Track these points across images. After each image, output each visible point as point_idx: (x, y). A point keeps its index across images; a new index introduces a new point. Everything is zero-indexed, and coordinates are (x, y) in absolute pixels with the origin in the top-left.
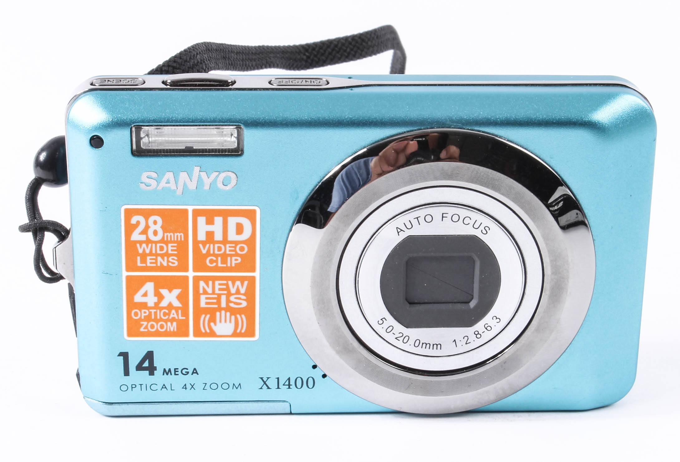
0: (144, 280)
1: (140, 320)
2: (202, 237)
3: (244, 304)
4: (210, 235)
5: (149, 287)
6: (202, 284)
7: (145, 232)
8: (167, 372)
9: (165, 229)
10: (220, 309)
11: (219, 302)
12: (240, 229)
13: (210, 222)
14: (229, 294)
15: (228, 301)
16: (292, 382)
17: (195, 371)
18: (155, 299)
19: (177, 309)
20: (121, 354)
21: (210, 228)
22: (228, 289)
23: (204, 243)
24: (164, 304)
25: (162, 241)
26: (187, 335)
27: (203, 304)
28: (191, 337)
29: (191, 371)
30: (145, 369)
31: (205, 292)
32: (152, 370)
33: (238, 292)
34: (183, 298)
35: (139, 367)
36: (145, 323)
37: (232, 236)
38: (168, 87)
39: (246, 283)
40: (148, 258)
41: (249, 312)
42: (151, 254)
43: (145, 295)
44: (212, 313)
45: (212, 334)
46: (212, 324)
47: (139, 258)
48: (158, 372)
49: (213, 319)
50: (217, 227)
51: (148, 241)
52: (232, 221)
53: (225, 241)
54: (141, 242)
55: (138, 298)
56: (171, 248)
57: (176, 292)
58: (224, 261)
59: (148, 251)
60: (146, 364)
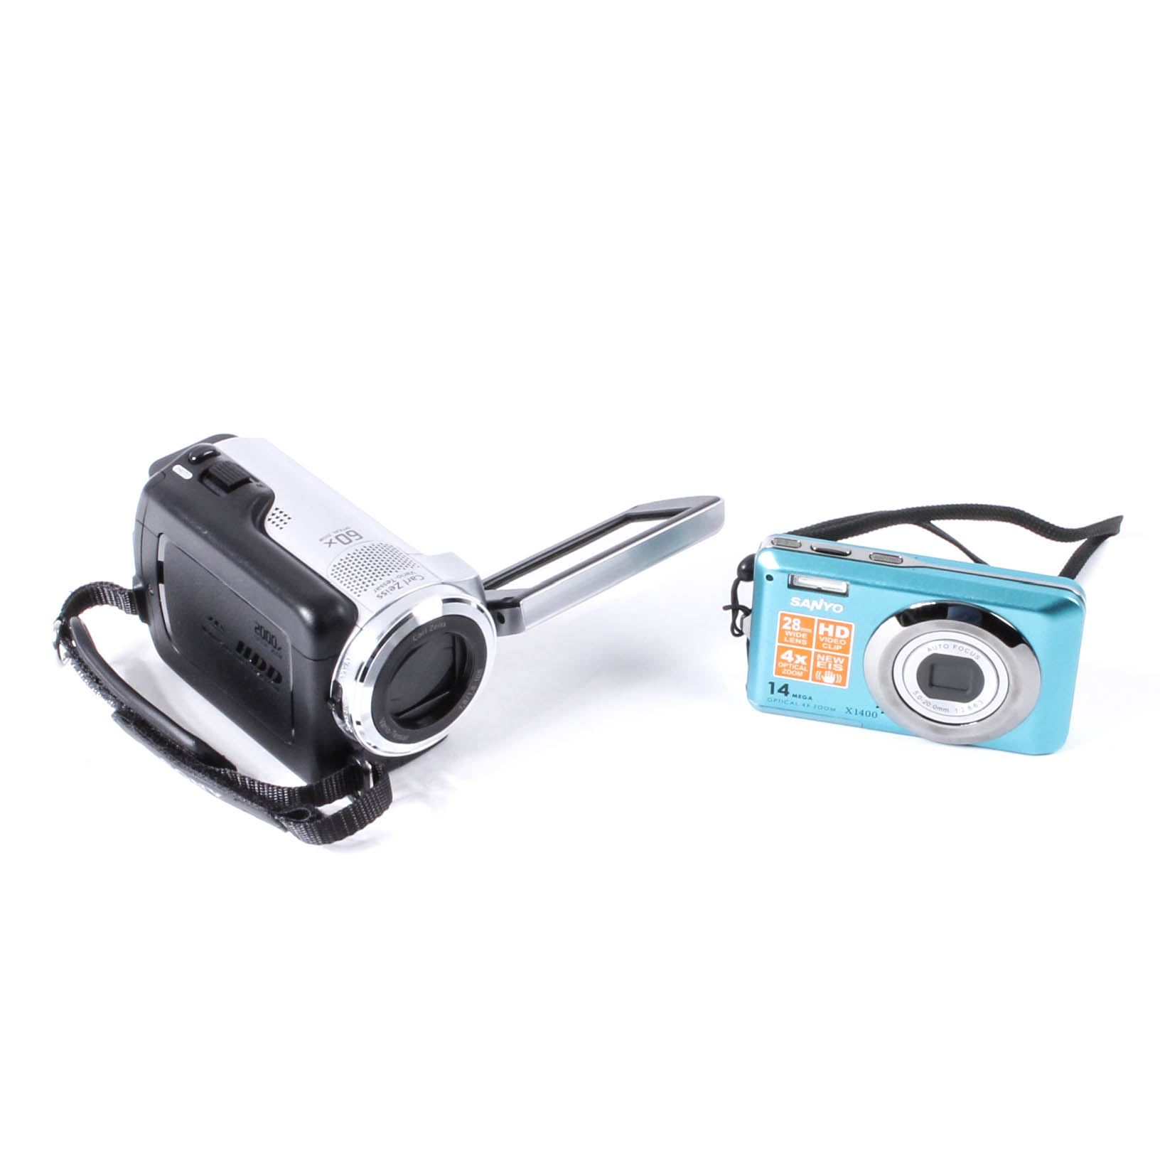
0: (787, 649)
1: (783, 668)
2: (821, 633)
3: (841, 669)
4: (826, 634)
5: (790, 652)
6: (819, 656)
7: (791, 625)
8: (794, 696)
9: (801, 626)
10: (828, 670)
11: (827, 665)
12: (842, 633)
13: (827, 626)
14: (833, 663)
15: (832, 667)
16: (864, 713)
17: (810, 698)
18: (792, 659)
19: (804, 666)
20: (771, 683)
21: (826, 629)
22: (833, 660)
23: (822, 636)
24: (797, 662)
25: (799, 631)
26: (807, 679)
27: (819, 665)
28: (810, 681)
29: (808, 697)
30: (782, 692)
31: (820, 660)
32: (786, 693)
33: (838, 663)
34: (808, 661)
35: (780, 691)
36: (785, 670)
37: (838, 634)
38: (814, 552)
39: (843, 660)
40: (791, 638)
41: (844, 674)
42: (792, 637)
43: (787, 656)
44: (823, 671)
45: (822, 681)
46: (822, 677)
47: (786, 638)
48: (790, 696)
49: (823, 674)
50: (830, 629)
51: (792, 630)
52: (839, 628)
53: (834, 637)
54: (788, 630)
55: (783, 657)
56: (804, 636)
57: (804, 657)
58: (832, 647)
59: (791, 635)
60: (784, 690)
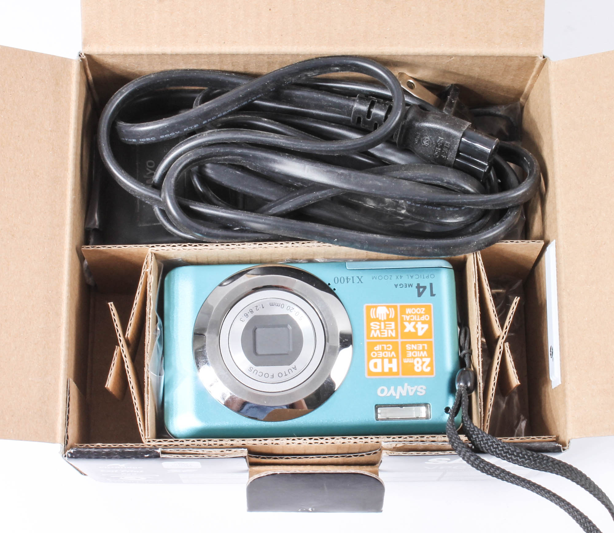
0: (422, 337)
1: (425, 314)
2: (395, 361)
3: (372, 324)
4: (390, 362)
5: (420, 333)
6: (394, 335)
7: (423, 363)
8: (411, 285)
9: (413, 365)
10: (384, 321)
11: (385, 325)
12: (375, 365)
13: (391, 369)
14: (380, 329)
15: (380, 326)
16: (346, 280)
17: (396, 286)
18: (417, 326)
19: (406, 321)
20: (434, 295)
21: (390, 366)
22: (381, 332)
23: (393, 357)
24: (413, 324)
25: (414, 358)
26: (401, 306)
27: (393, 323)
28: (398, 305)
29: (398, 286)
30: (422, 287)
31: (392, 330)
32: (418, 287)
33: (375, 331)
34: (404, 327)
35: (425, 288)
36: (422, 313)
37: (379, 361)
39: (371, 336)
40: (421, 349)
41: (370, 320)
42: (420, 351)
43: (422, 328)
44: (388, 319)
45: (388, 307)
46: (388, 313)
47: (426, 348)
48: (415, 285)
49: (388, 315)
50: (387, 366)
51: (421, 358)
52: (379, 370)
53: (383, 358)
54: (425, 357)
55: (426, 326)
56: (410, 354)
57: (406, 330)
58: (383, 347)
59: (422, 352)
60: (421, 290)
